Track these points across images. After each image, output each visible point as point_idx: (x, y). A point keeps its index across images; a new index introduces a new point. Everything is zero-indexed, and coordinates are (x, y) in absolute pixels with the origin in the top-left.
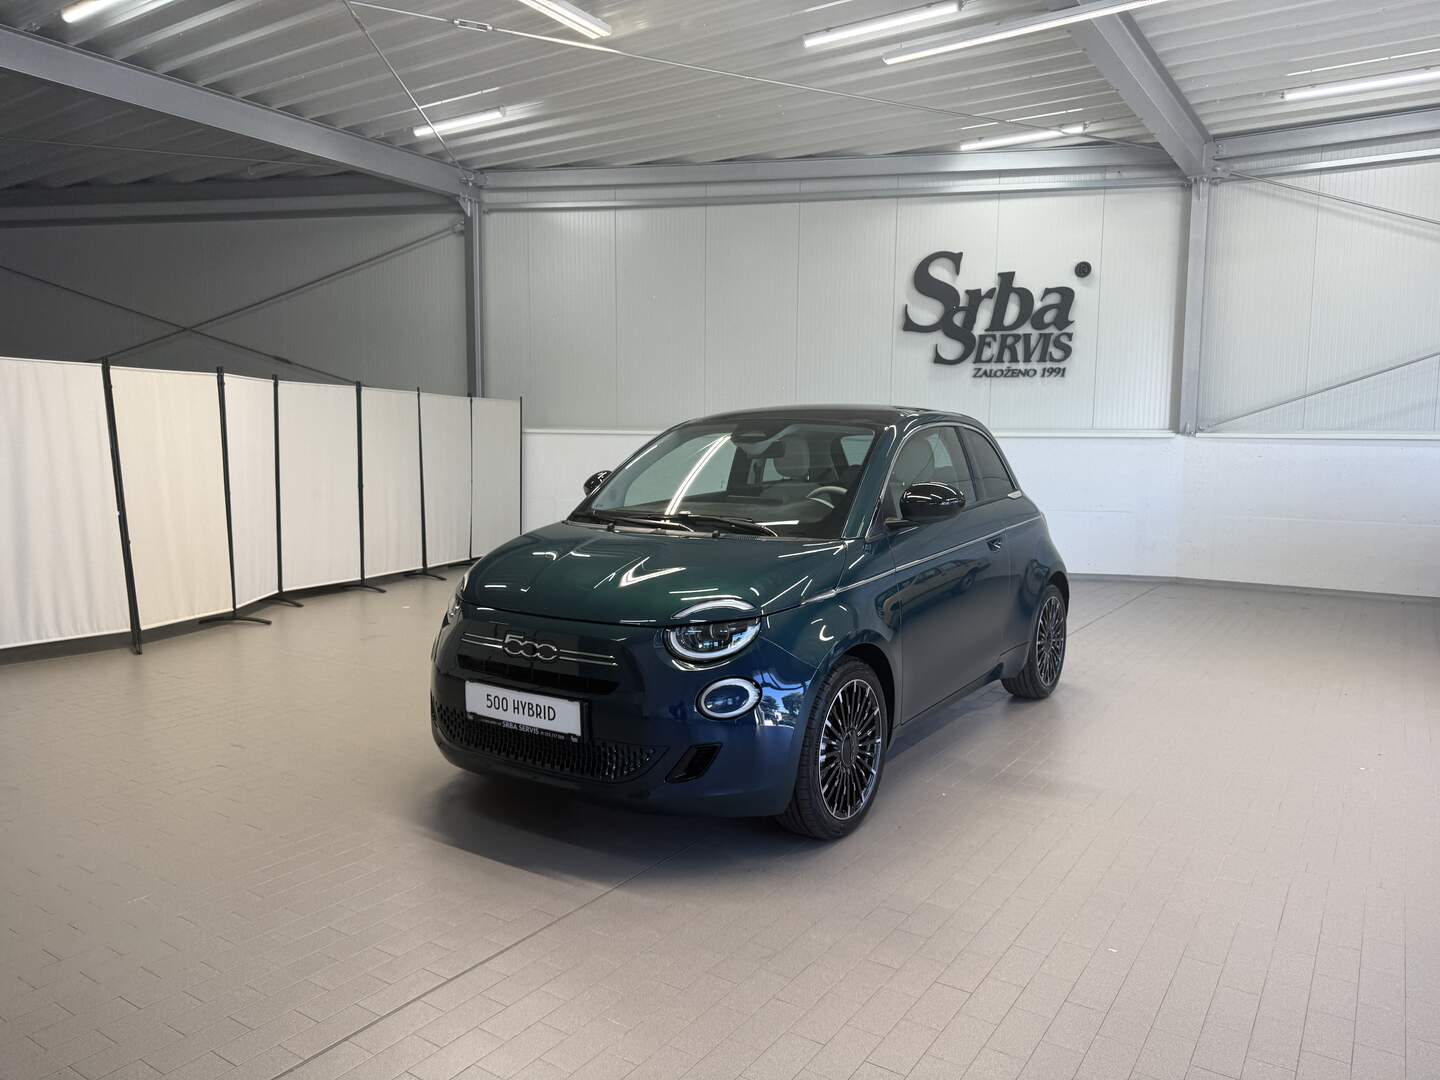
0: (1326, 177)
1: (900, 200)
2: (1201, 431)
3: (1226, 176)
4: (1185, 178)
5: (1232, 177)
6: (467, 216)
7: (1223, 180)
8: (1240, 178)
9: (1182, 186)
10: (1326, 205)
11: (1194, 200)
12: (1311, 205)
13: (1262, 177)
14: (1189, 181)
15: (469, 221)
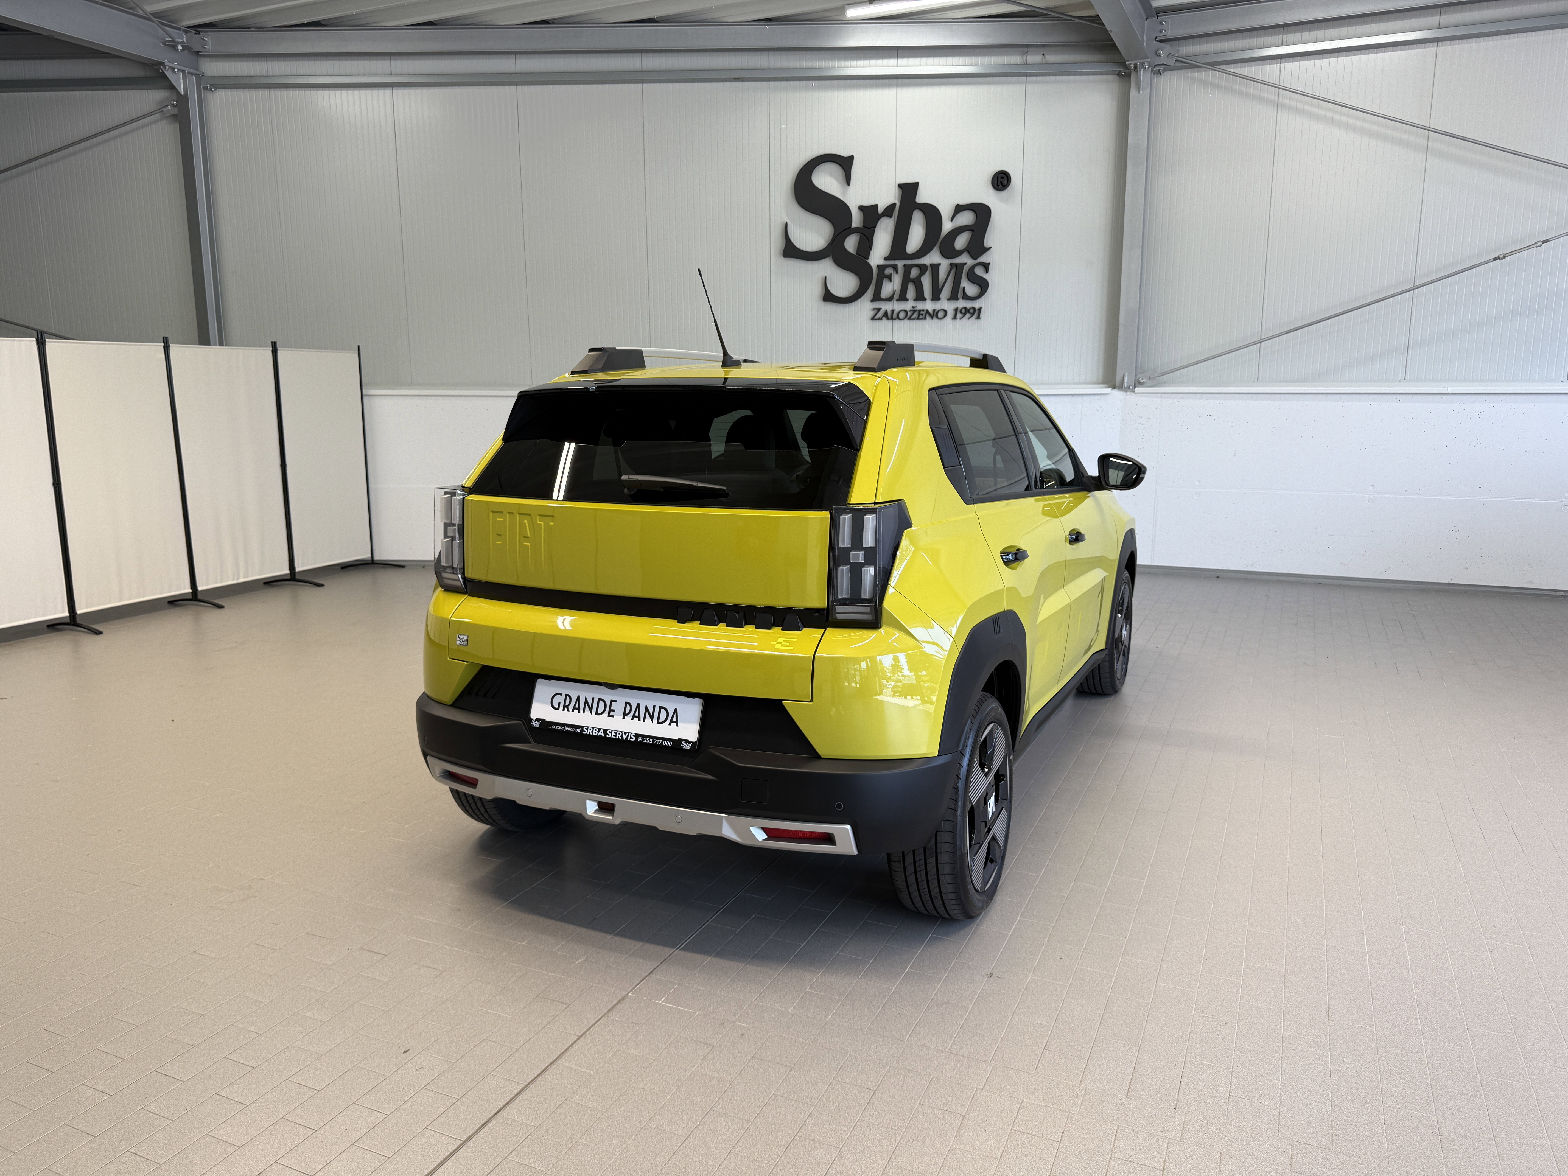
0: (1288, 66)
1: (772, 83)
2: (1141, 384)
3: (1171, 62)
4: (1122, 63)
5: (1178, 64)
6: (178, 93)
7: (1168, 68)
8: (1186, 64)
9: (1119, 74)
10: (1286, 101)
11: (1133, 92)
12: (1269, 102)
13: (1213, 65)
14: (1127, 67)
15: (182, 101)
